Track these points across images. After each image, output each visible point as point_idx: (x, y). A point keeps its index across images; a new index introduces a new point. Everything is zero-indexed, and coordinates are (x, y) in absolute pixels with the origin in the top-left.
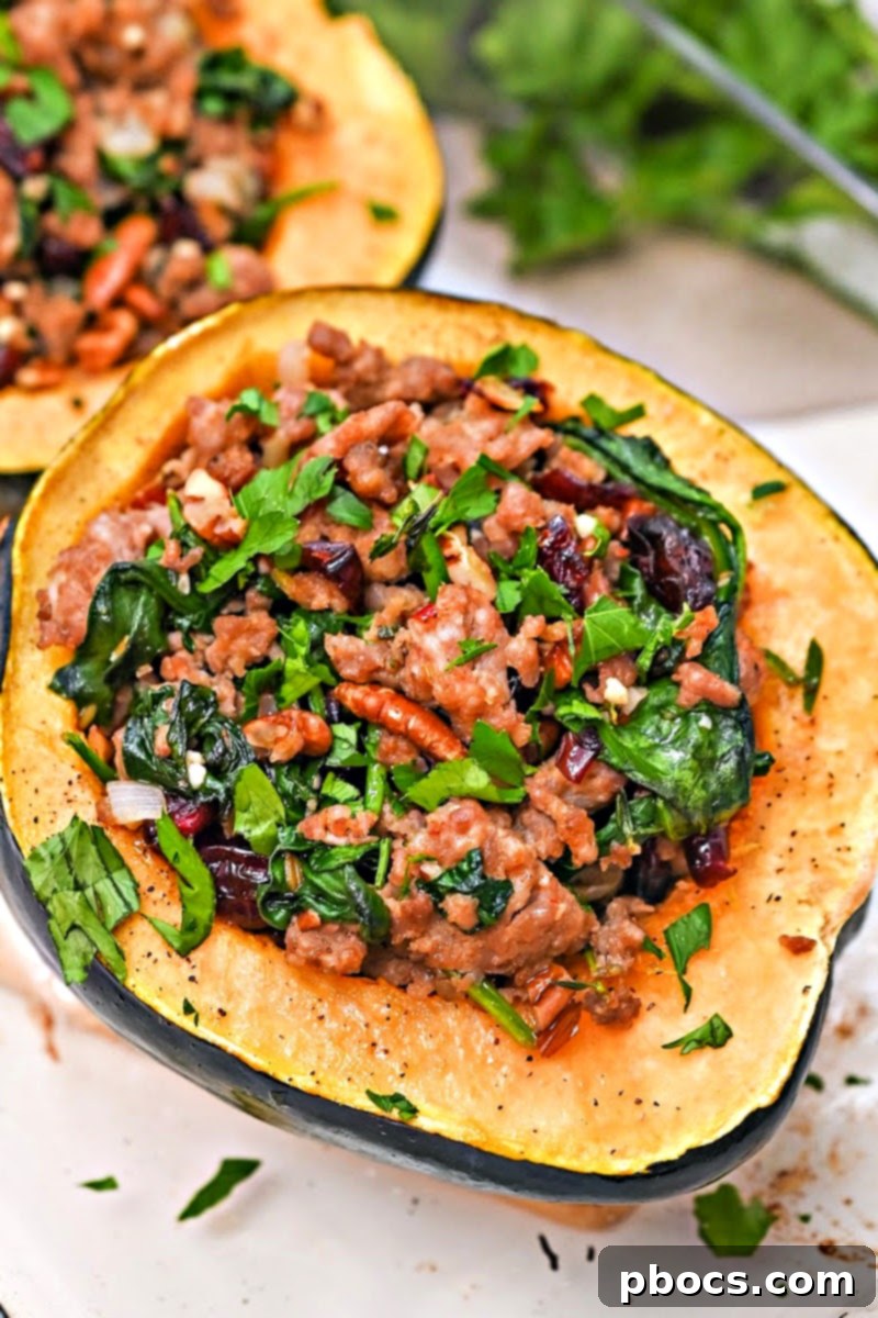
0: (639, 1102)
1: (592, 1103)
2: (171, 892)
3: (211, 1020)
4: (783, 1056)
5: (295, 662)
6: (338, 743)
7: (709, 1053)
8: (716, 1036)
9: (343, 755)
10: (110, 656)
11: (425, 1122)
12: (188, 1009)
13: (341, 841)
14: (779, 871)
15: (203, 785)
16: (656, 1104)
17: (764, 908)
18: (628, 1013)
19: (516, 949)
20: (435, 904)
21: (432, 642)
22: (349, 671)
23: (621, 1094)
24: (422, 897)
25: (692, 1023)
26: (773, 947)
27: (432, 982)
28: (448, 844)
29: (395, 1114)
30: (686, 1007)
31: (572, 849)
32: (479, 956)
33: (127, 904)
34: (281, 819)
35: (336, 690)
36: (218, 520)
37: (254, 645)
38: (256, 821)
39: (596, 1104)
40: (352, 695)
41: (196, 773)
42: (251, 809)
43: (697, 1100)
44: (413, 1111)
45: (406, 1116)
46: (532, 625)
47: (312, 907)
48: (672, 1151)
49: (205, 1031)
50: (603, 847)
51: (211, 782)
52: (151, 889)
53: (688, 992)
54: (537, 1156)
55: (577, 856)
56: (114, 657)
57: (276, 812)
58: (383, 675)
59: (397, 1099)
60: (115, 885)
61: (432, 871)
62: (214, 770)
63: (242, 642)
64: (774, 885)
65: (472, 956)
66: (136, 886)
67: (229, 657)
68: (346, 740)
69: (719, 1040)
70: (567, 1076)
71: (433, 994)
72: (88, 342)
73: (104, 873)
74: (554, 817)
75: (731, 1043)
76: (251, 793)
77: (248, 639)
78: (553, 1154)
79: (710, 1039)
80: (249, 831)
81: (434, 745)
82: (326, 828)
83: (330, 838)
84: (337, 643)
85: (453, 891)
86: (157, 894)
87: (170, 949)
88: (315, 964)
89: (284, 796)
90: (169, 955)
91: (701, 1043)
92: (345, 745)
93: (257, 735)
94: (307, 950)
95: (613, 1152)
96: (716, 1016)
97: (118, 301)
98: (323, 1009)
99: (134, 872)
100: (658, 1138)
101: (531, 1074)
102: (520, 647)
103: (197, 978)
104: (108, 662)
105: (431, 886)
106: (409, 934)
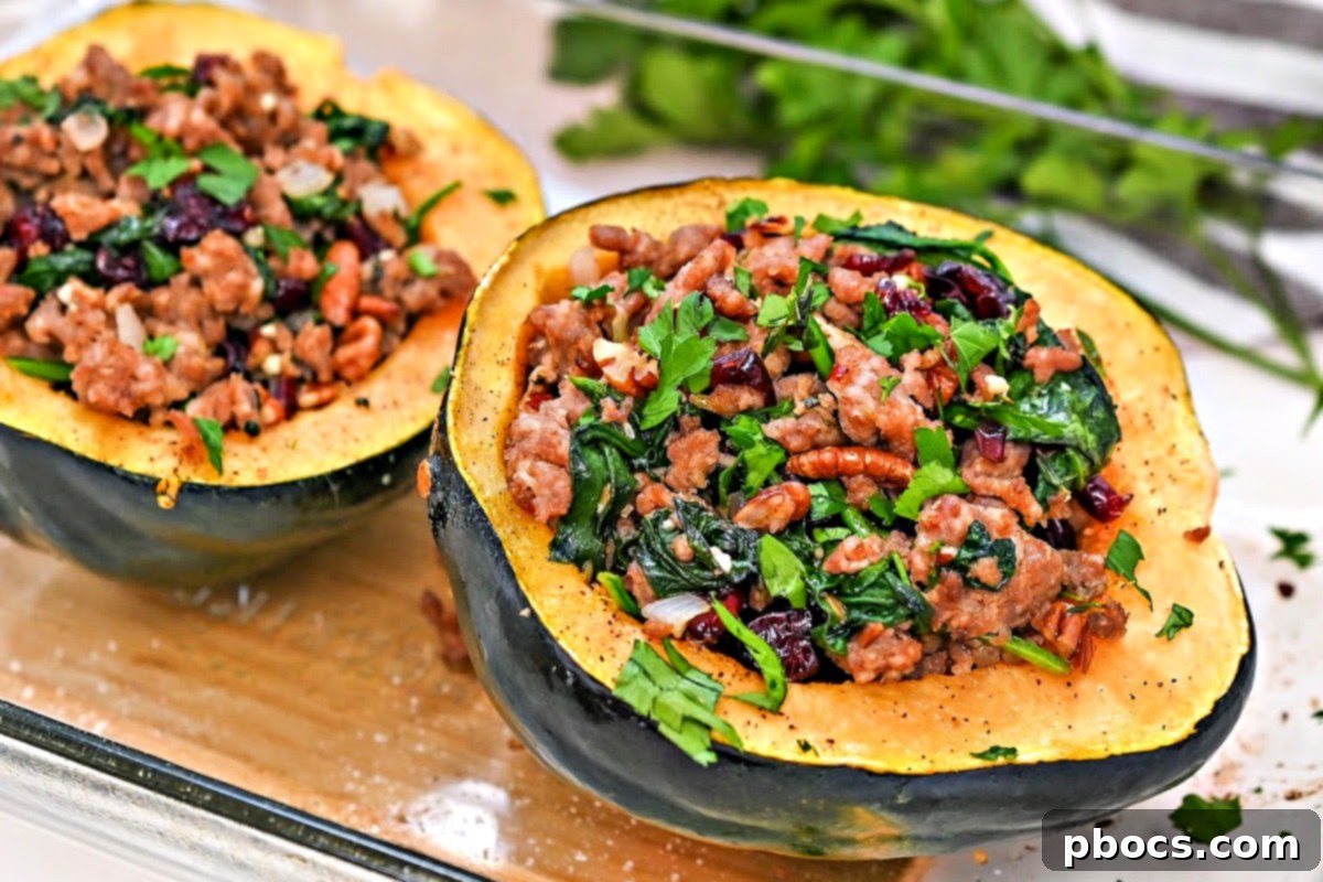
0: (1160, 685)
1: (1129, 697)
2: (737, 671)
3: (825, 750)
4: (1234, 616)
5: (753, 450)
6: (814, 503)
7: (1185, 632)
8: (1182, 619)
9: (821, 509)
10: (596, 508)
11: (1026, 756)
12: (806, 747)
13: (864, 564)
14: (1153, 491)
15: (734, 568)
16: (1174, 681)
17: (1160, 520)
18: (1120, 620)
19: (1031, 594)
20: (964, 579)
21: (854, 391)
22: (795, 443)
23: (1145, 683)
24: (953, 576)
25: (1160, 618)
26: (1180, 544)
27: (972, 654)
28: (950, 529)
29: (1001, 760)
30: (1151, 608)
31: (1024, 512)
32: (1006, 611)
33: (713, 689)
34: (802, 573)
35: (789, 464)
36: (633, 371)
37: (709, 455)
38: (786, 581)
39: (1133, 697)
40: (807, 461)
41: (724, 562)
42: (779, 573)
43: (1198, 667)
44: (1013, 751)
45: (1010, 756)
46: (911, 360)
47: (869, 621)
48: (1203, 710)
49: (827, 758)
50: (1043, 502)
51: (739, 564)
52: (721, 675)
53: (1146, 595)
54: (1117, 750)
55: (1029, 517)
56: (601, 508)
57: (797, 568)
58: (821, 437)
59: (995, 750)
60: (693, 682)
61: (950, 551)
62: (735, 555)
63: (697, 459)
64: (1155, 502)
65: (1000, 614)
66: (709, 676)
67: (690, 473)
68: (820, 496)
69: (1188, 620)
70: (1100, 687)
71: (974, 667)
72: (345, 353)
73: (679, 677)
74: (998, 495)
75: (1195, 620)
76: (773, 559)
77: (701, 451)
78: (1127, 743)
79: (1181, 623)
80: (784, 590)
81: (893, 467)
82: (848, 559)
83: (854, 566)
84: (774, 428)
85: (974, 559)
86: (727, 677)
87: (762, 712)
88: (879, 677)
89: (798, 553)
90: (764, 717)
91: (1177, 627)
92: (821, 500)
93: (748, 519)
94: (875, 661)
95: (1164, 727)
96: (1175, 605)
97: (355, 313)
98: (902, 709)
99: (700, 668)
100: (1189, 704)
101: (1076, 696)
102: (911, 378)
103: (795, 725)
104: (595, 518)
105: (953, 564)
106: (946, 615)
